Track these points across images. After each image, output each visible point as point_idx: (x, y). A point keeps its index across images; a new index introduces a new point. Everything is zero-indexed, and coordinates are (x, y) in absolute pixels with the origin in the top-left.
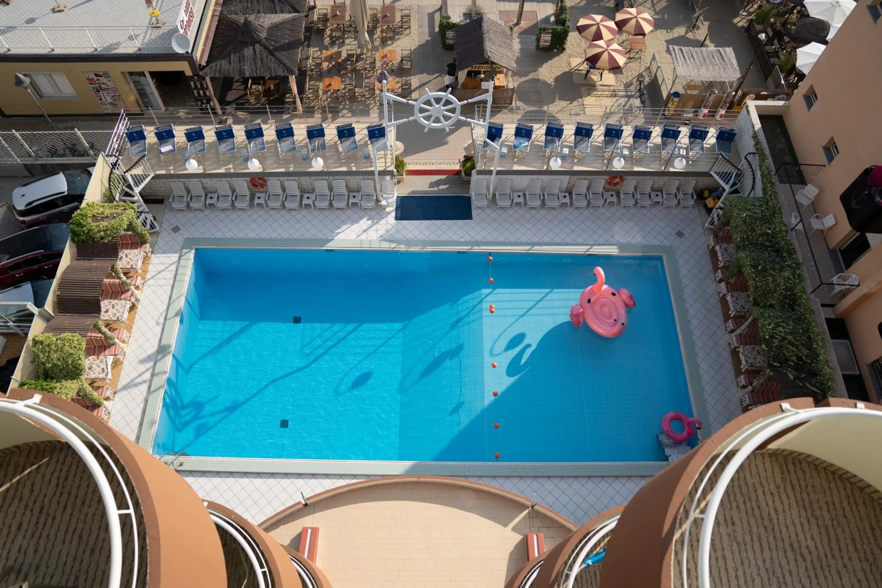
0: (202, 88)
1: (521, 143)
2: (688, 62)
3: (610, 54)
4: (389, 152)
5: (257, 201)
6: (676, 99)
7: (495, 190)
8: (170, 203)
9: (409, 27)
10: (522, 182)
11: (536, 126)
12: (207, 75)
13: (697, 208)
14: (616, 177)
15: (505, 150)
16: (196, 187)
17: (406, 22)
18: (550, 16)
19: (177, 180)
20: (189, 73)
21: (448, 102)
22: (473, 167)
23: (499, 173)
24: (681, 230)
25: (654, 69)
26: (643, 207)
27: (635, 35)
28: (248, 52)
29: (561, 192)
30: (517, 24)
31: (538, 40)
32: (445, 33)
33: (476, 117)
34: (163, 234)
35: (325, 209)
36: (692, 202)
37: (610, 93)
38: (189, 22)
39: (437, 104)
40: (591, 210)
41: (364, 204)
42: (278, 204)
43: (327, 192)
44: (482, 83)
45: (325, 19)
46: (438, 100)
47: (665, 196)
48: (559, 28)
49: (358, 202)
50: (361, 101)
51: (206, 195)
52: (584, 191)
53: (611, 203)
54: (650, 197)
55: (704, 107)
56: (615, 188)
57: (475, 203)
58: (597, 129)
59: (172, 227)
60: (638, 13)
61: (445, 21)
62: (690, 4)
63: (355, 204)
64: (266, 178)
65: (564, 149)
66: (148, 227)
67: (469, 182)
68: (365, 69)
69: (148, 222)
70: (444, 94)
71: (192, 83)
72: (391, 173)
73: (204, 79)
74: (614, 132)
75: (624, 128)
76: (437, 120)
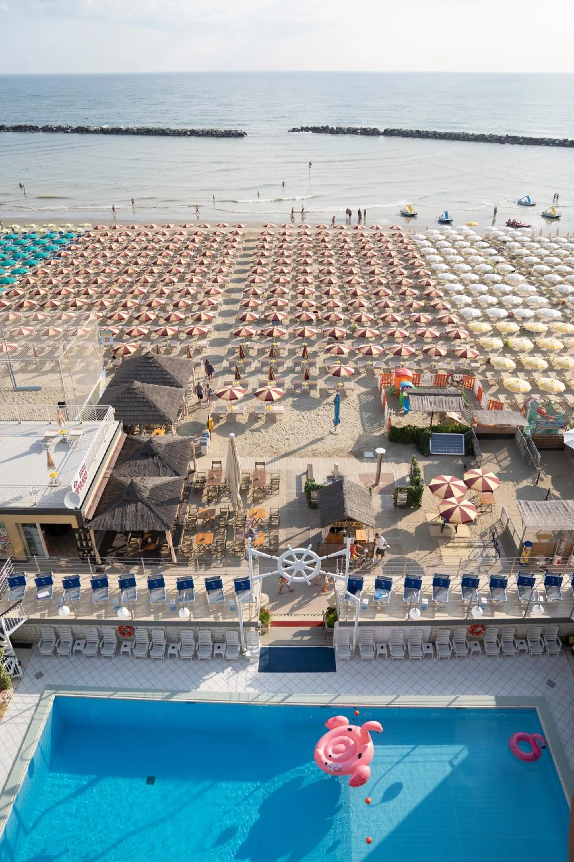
0: (86, 539)
1: (381, 595)
2: (534, 513)
3: (461, 510)
4: (254, 604)
5: (123, 649)
6: (529, 548)
7: (358, 642)
8: (38, 649)
9: (278, 489)
10: (384, 633)
11: (395, 578)
12: (91, 528)
13: (565, 655)
14: (477, 626)
15: (366, 601)
16: (65, 632)
17: (275, 484)
18: (406, 477)
19: (48, 625)
20: (75, 526)
21: (309, 558)
22: (336, 619)
23: (361, 624)
24: (552, 679)
25: (505, 521)
26: (509, 655)
27: (483, 492)
28: (131, 508)
29: (424, 642)
30: (376, 484)
31: (396, 498)
32: (310, 494)
33: (338, 570)
34: (25, 680)
35: (189, 659)
36: (558, 649)
37: (466, 544)
38: (82, 482)
39: (299, 558)
40: (457, 661)
41: (228, 656)
42: (143, 653)
43: (193, 642)
44: (345, 538)
45: (203, 481)
46: (300, 556)
47: (530, 644)
48: (414, 488)
49: (222, 653)
50: (231, 554)
51: (74, 642)
52: (447, 640)
53: (476, 653)
54: (515, 645)
55: (557, 554)
56: (478, 637)
57: (338, 656)
58: (454, 579)
59: (35, 673)
60: (484, 473)
61: (310, 483)
62: (530, 464)
63: (219, 655)
64: (135, 627)
65: (424, 600)
66: (12, 671)
67: (332, 634)
68: (236, 526)
69: (13, 667)
70: (304, 549)
71: (77, 535)
72: (255, 624)
73: (88, 531)
74: (470, 582)
75: (480, 577)
76: (299, 574)
